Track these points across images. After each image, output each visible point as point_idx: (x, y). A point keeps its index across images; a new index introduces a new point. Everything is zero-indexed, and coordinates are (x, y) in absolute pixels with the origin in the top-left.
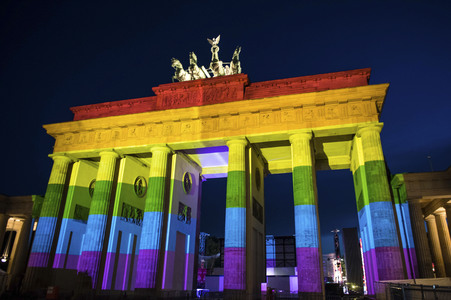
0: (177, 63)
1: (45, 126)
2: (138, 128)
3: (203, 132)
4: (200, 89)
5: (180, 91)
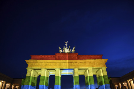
0: (60, 48)
1: (26, 60)
2: (52, 63)
3: (69, 66)
4: (67, 55)
5: (62, 55)
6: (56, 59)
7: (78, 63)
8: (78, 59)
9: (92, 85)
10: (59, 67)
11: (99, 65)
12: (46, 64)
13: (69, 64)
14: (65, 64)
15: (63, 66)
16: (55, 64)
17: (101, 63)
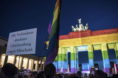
0: (73, 27)
4: (80, 33)
5: (75, 34)
6: (70, 38)
7: (91, 40)
8: (91, 35)
9: (106, 59)
10: (73, 45)
11: (114, 39)
12: (62, 44)
13: (82, 41)
14: (78, 42)
15: (77, 44)
16: (69, 43)
17: (117, 38)
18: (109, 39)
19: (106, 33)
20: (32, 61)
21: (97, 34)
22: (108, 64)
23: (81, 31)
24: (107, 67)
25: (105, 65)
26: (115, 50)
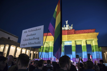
4: (66, 32)
7: (74, 37)
8: (75, 33)
9: (85, 52)
11: (91, 37)
13: (67, 38)
14: (65, 38)
17: (93, 36)
18: (88, 37)
19: (85, 32)
20: (29, 51)
21: (79, 33)
22: (86, 56)
23: (68, 30)
24: (85, 58)
25: (84, 56)
26: (92, 45)
